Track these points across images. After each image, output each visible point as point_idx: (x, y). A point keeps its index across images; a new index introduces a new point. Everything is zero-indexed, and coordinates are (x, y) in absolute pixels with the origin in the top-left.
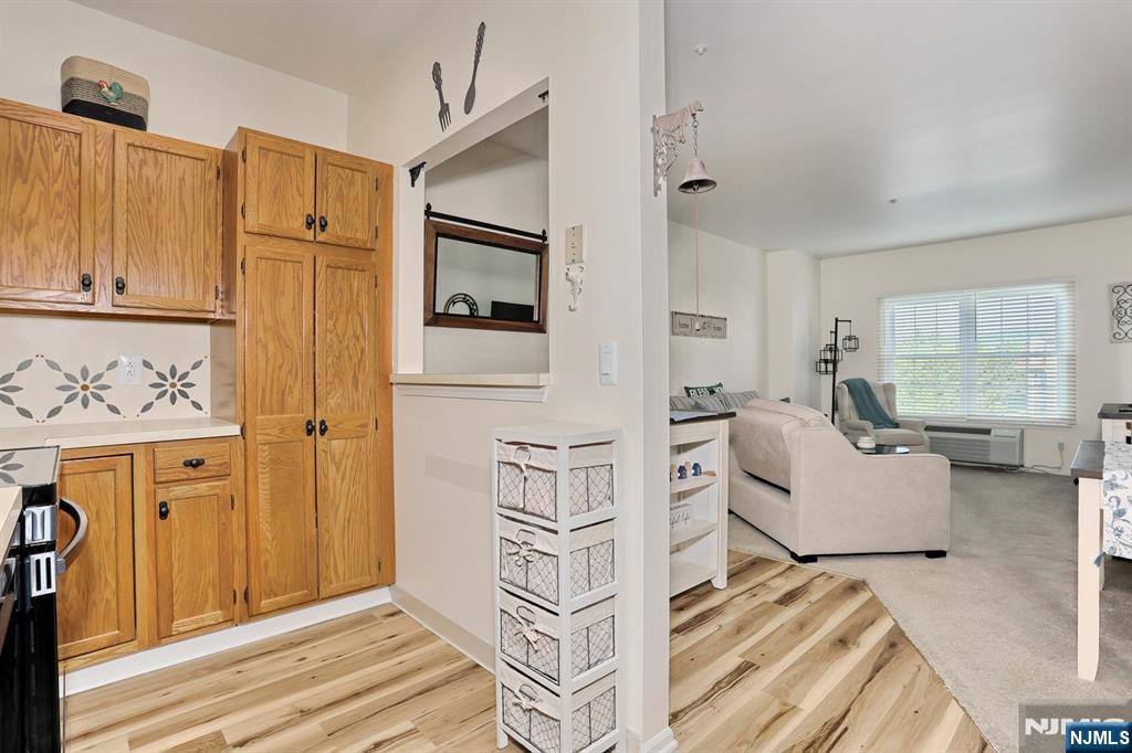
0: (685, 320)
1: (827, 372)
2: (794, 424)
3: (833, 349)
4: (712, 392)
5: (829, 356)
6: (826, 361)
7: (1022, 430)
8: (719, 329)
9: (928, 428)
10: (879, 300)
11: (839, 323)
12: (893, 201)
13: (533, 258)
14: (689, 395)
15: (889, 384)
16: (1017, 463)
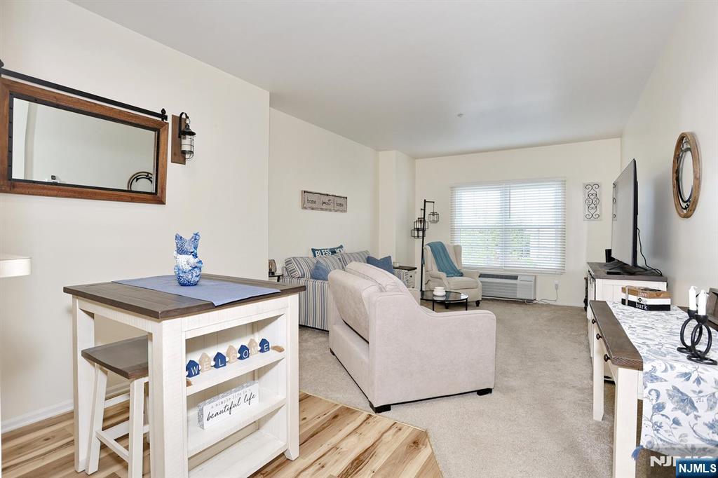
0: (312, 197)
1: (418, 236)
2: (374, 289)
3: (422, 221)
4: (333, 252)
5: (419, 226)
6: (418, 230)
7: (535, 275)
8: (341, 205)
9: (481, 276)
10: (452, 189)
11: (427, 203)
12: (460, 115)
13: (152, 134)
14: (315, 256)
15: (458, 246)
16: (533, 298)
